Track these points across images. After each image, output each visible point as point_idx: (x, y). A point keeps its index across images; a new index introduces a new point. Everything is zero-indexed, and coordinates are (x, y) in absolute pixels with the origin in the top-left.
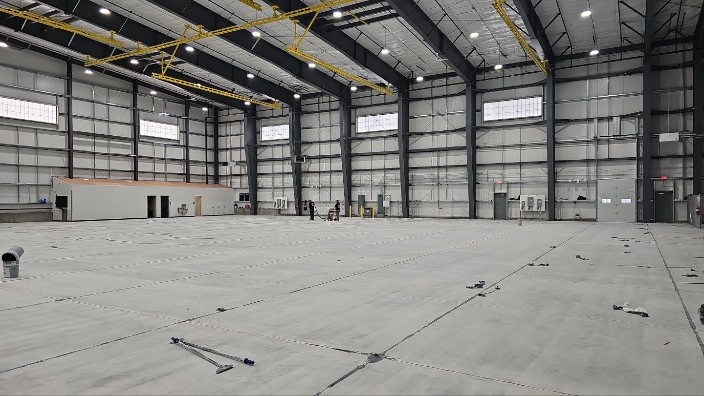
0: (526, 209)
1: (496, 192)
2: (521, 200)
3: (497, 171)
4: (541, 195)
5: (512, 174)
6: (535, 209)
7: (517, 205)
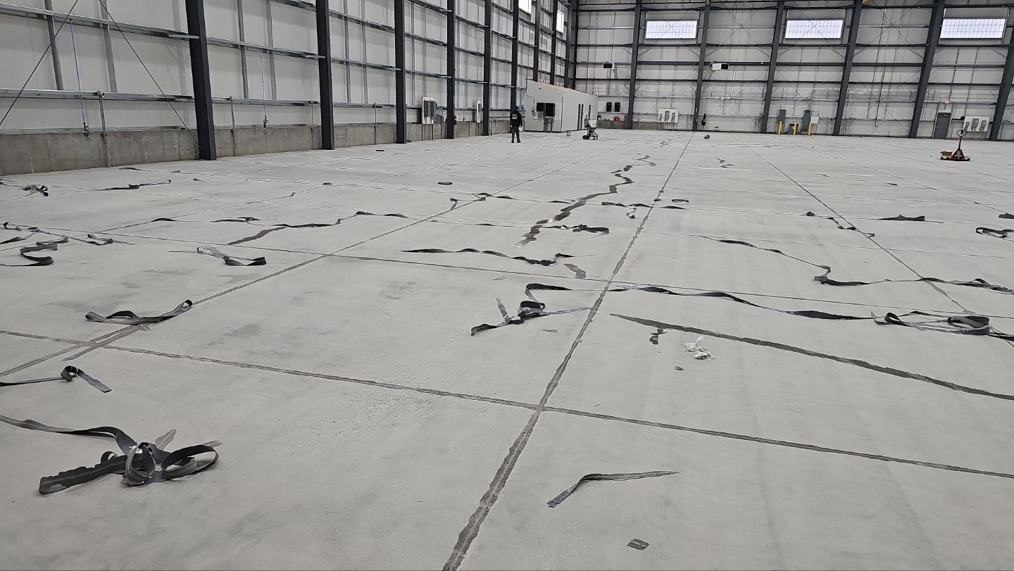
0: (969, 129)
1: (940, 111)
2: (965, 121)
3: (946, 91)
4: (986, 116)
5: (959, 95)
6: (977, 130)
7: (959, 125)
